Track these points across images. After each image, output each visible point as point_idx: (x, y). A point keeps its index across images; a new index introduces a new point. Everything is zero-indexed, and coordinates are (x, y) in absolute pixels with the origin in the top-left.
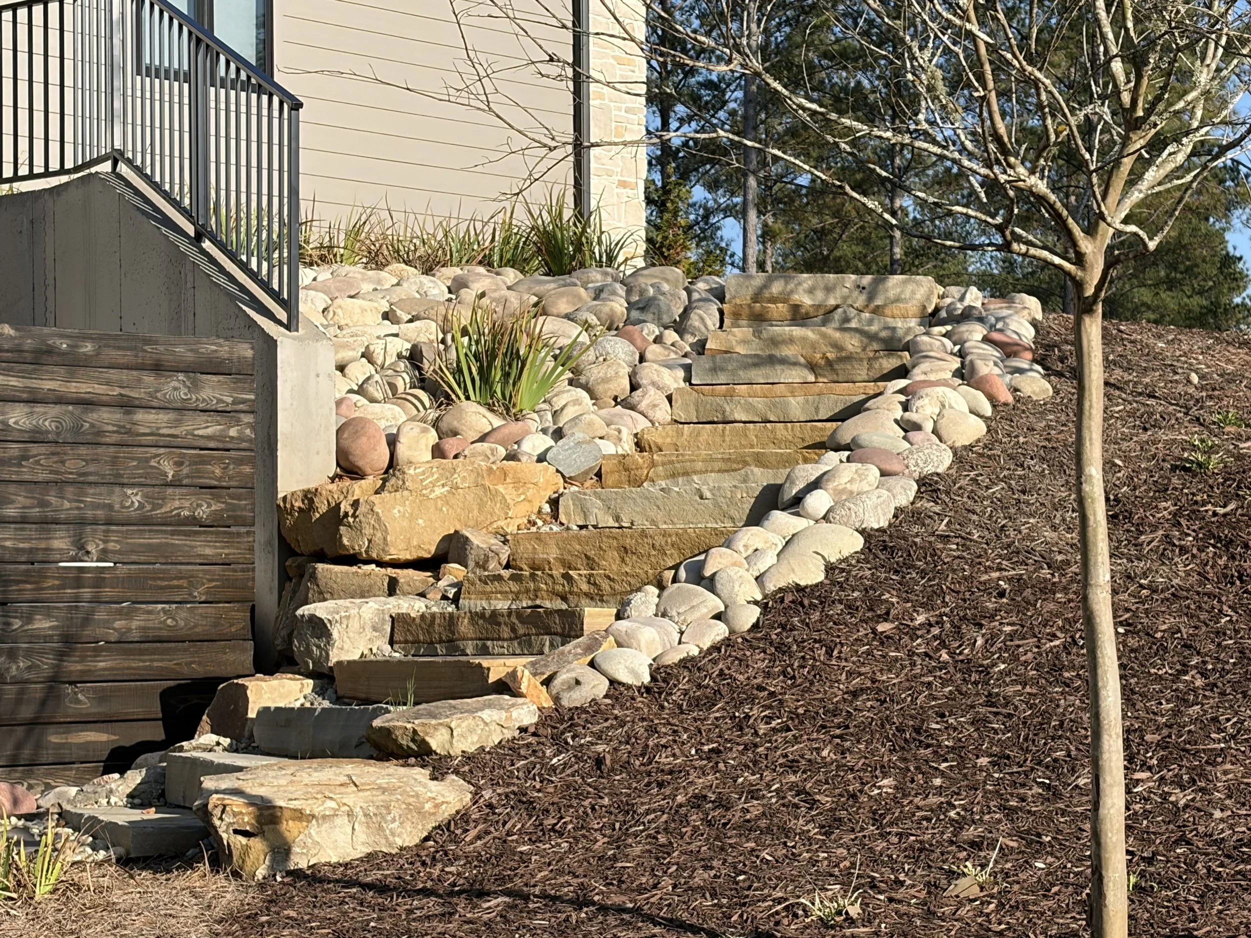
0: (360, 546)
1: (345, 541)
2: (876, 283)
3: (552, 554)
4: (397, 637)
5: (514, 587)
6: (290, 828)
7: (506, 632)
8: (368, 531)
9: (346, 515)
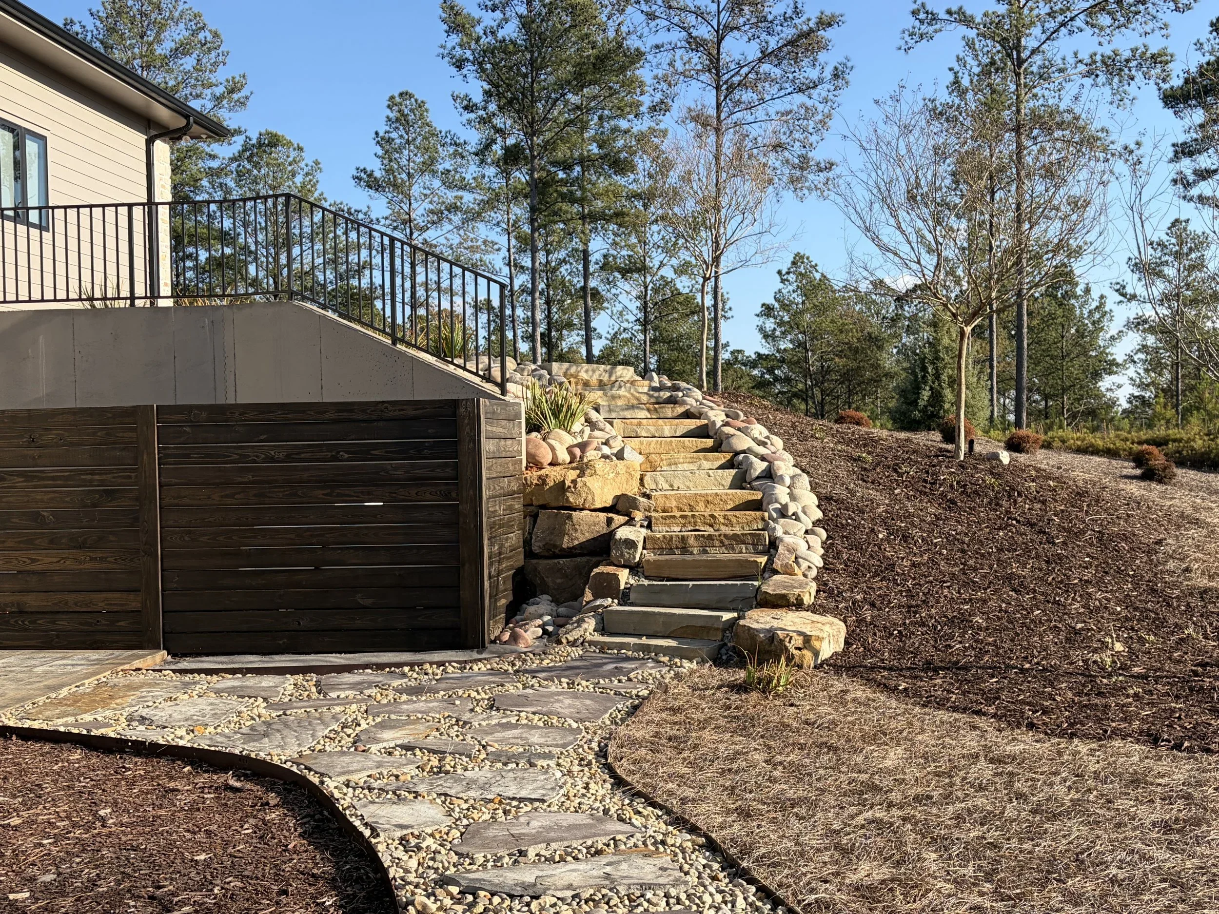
0: (580, 502)
1: (571, 500)
2: (612, 369)
3: (674, 504)
4: (648, 546)
5: (683, 521)
6: (816, 644)
7: (717, 543)
8: (584, 495)
9: (569, 487)
